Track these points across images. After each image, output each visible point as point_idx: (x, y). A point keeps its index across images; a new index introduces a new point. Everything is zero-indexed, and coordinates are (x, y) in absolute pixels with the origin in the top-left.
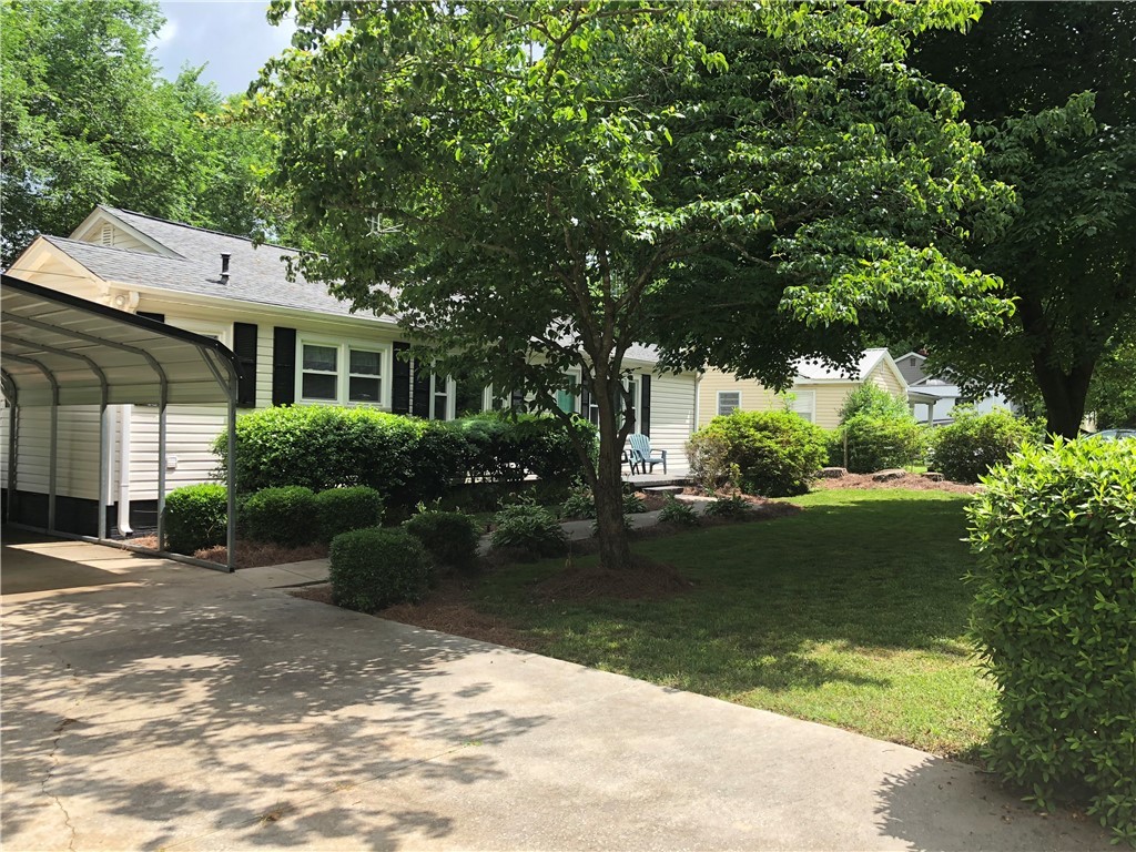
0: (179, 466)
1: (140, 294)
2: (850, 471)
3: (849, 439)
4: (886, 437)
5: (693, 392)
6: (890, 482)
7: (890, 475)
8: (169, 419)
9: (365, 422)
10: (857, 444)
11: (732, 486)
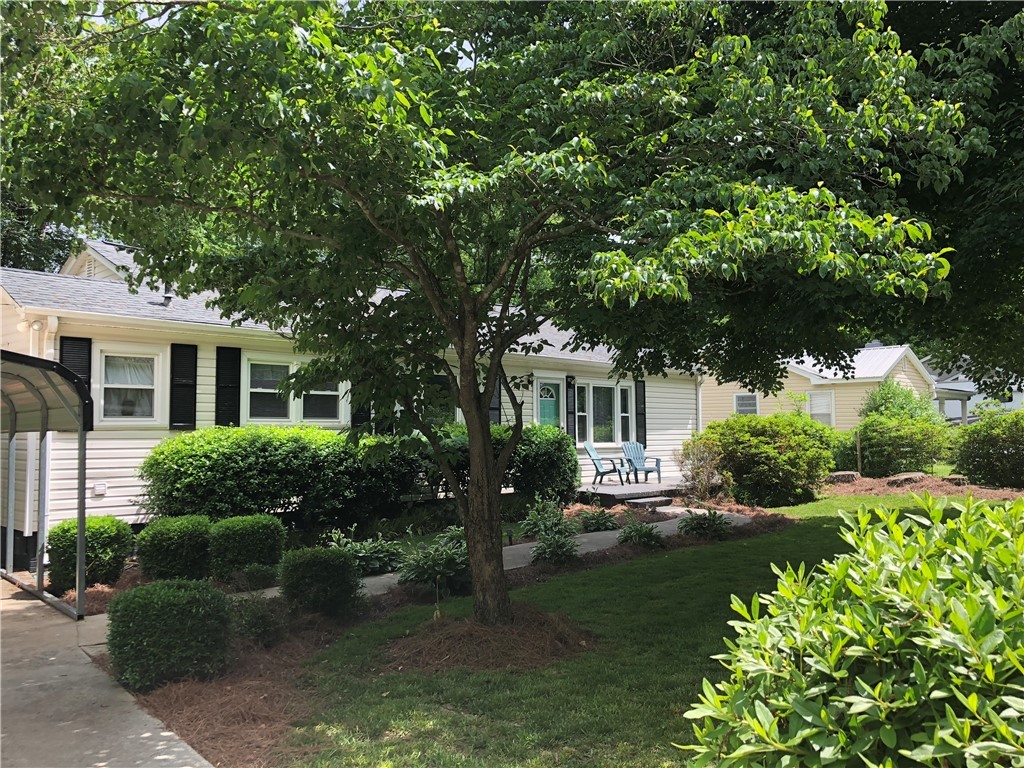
0: (109, 493)
1: (59, 318)
2: (865, 474)
3: (862, 441)
4: (901, 438)
5: (694, 397)
6: (907, 487)
7: (906, 480)
8: (89, 444)
9: (296, 441)
10: (872, 446)
11: (726, 495)
